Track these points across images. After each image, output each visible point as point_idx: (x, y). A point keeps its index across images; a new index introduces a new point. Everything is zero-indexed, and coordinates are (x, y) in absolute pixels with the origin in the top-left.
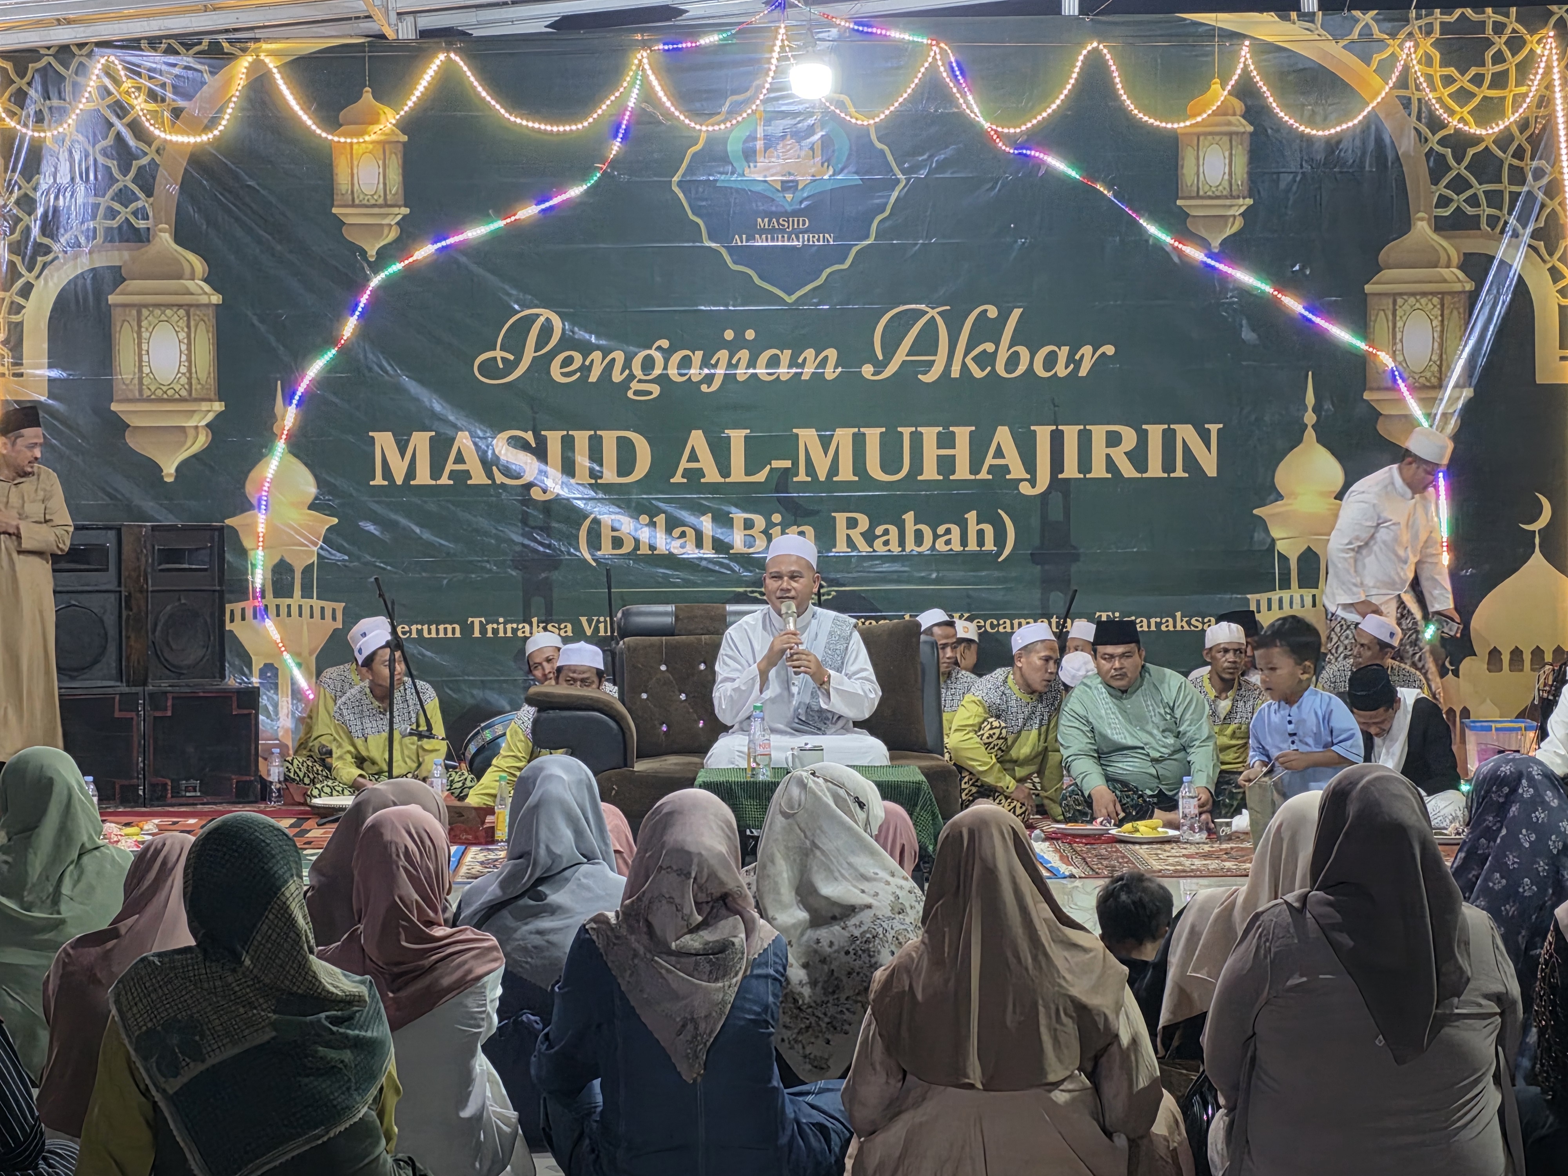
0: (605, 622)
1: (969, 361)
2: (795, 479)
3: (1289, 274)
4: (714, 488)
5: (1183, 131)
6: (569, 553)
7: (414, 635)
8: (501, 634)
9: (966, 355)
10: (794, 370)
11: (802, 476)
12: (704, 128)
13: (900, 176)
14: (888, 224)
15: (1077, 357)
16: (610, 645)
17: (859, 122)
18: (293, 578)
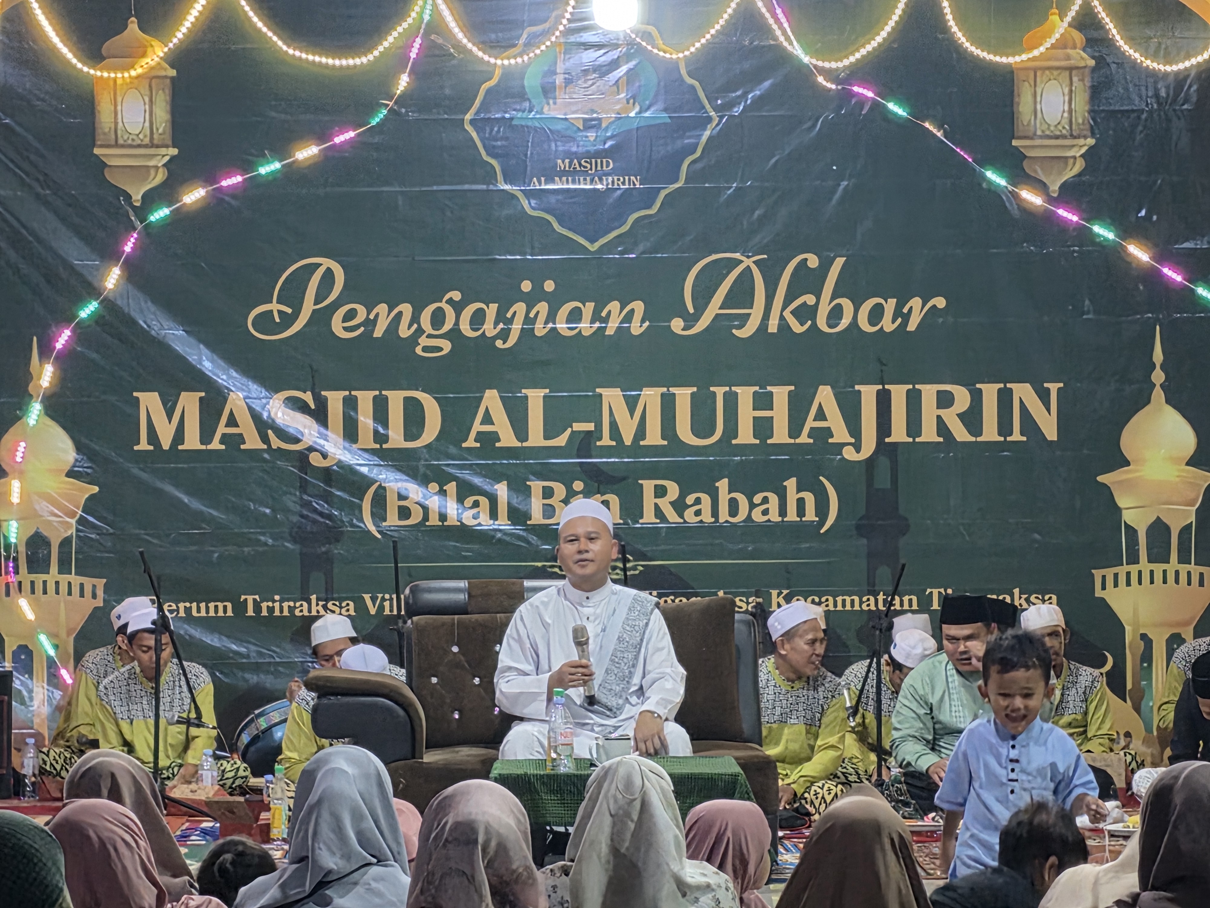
0: (391, 599)
1: (787, 314)
2: (598, 443)
3: (1133, 219)
4: (510, 452)
5: (1018, 66)
6: (353, 525)
7: (182, 614)
8: (277, 613)
9: (784, 308)
10: (597, 325)
11: (606, 441)
12: (499, 62)
13: (712, 113)
14: (699, 166)
15: (905, 310)
16: (397, 624)
17: (668, 56)
18: (50, 552)
